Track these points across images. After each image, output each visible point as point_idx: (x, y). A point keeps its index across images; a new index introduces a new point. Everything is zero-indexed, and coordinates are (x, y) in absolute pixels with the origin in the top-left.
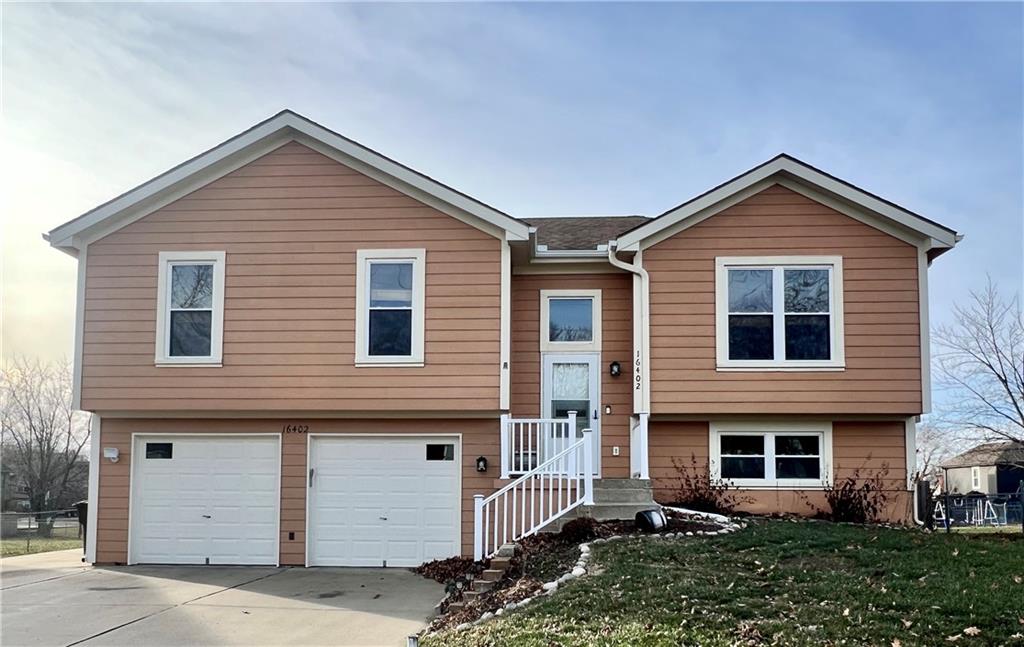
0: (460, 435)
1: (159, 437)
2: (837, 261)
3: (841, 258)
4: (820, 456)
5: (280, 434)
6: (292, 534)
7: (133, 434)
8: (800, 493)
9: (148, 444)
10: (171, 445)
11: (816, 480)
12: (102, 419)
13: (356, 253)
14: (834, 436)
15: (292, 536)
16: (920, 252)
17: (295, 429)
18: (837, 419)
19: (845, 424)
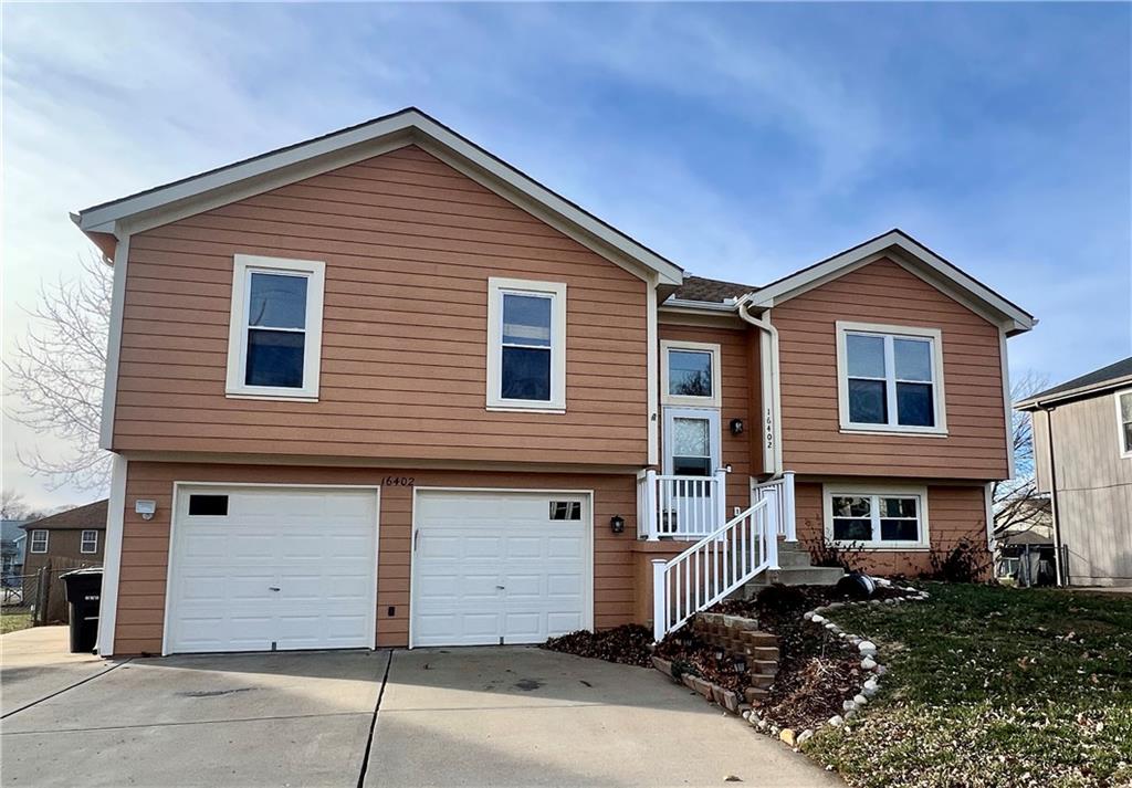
0: (592, 492)
1: (209, 488)
2: (937, 333)
3: (940, 331)
4: (917, 518)
5: (379, 487)
6: (392, 609)
7: (176, 483)
8: (903, 554)
9: (192, 497)
10: (227, 497)
11: (914, 542)
12: (129, 462)
13: (487, 280)
14: (929, 499)
15: (391, 611)
16: (1000, 332)
17: (397, 482)
18: (931, 484)
19: (940, 488)
